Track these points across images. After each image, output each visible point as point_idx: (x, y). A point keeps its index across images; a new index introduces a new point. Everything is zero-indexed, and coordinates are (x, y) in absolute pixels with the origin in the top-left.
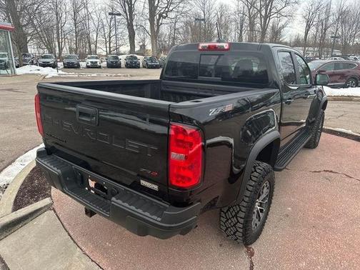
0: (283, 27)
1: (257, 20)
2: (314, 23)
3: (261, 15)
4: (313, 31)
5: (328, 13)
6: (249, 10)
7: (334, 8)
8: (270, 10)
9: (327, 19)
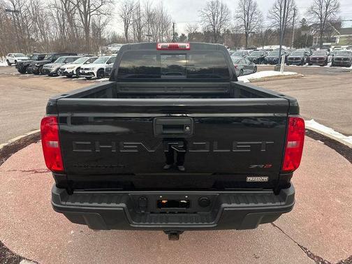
0: (104, 24)
1: (77, 16)
2: (131, 23)
3: (80, 11)
4: (130, 29)
5: (138, 14)
6: (65, 5)
7: (143, 10)
8: (89, 7)
9: (139, 19)
